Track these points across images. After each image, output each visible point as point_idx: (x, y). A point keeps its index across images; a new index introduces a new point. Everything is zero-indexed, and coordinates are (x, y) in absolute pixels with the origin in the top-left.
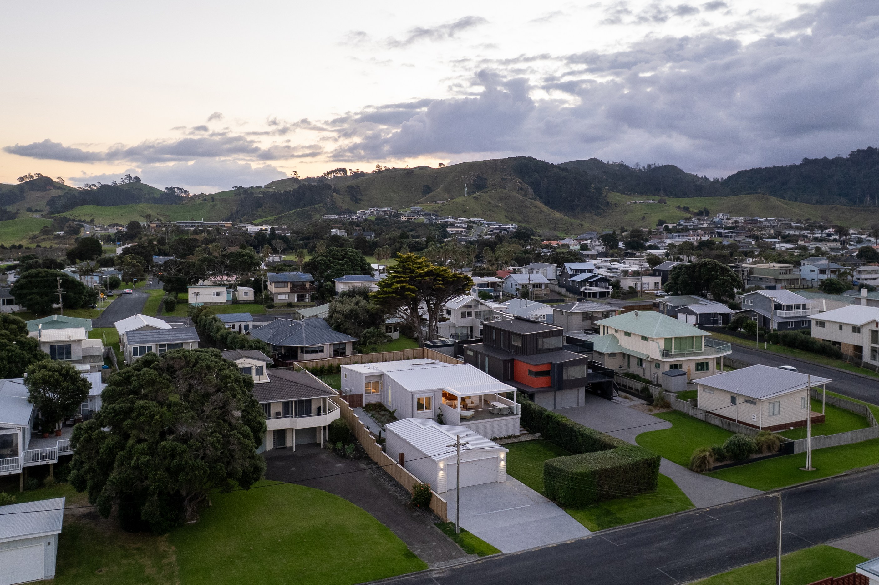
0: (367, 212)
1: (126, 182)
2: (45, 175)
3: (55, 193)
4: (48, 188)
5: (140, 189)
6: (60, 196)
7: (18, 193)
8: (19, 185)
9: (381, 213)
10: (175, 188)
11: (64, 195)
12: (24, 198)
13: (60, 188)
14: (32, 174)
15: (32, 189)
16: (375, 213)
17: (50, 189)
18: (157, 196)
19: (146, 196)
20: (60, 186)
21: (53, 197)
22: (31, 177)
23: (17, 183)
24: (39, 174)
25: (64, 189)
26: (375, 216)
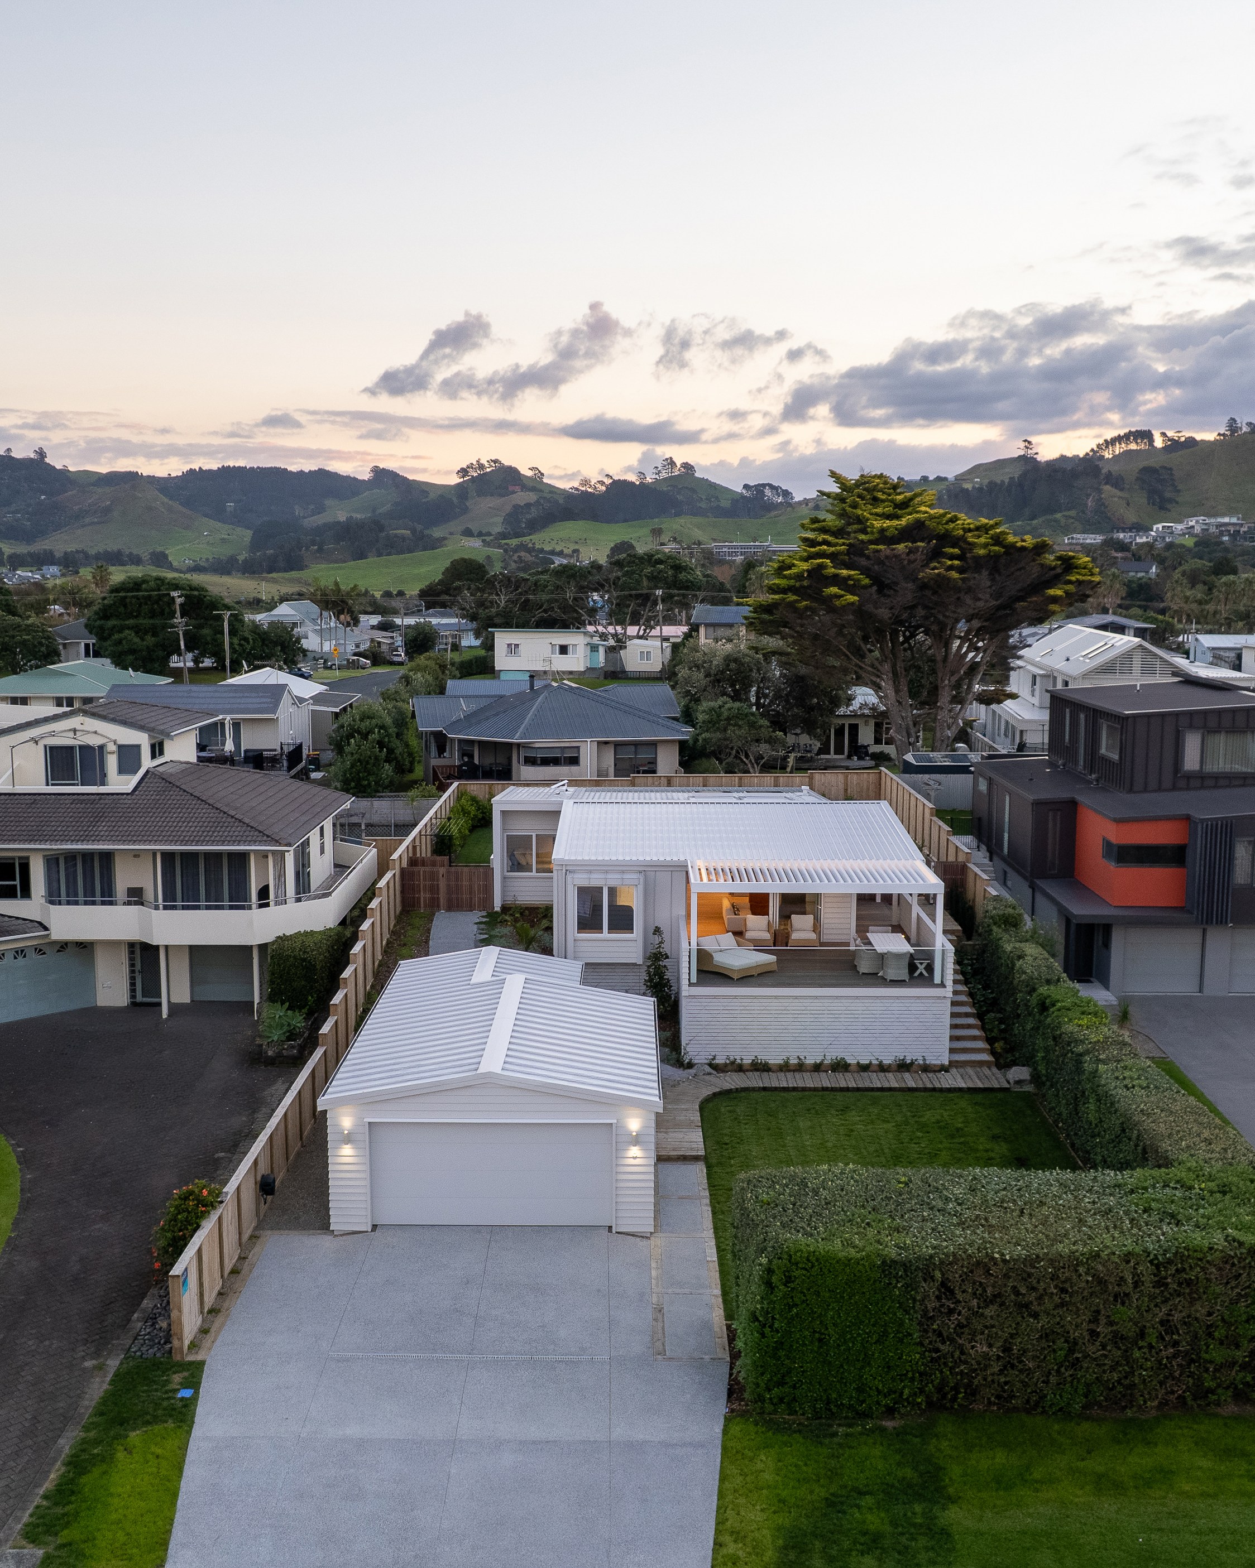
0: (1179, 527)
1: (664, 475)
2: (506, 464)
3: (522, 497)
4: (511, 488)
5: (693, 490)
6: (528, 505)
7: (455, 500)
8: (459, 484)
9: (1213, 530)
10: (764, 485)
11: (537, 502)
12: (465, 510)
13: (533, 489)
14: (484, 461)
15: (481, 493)
16: (1198, 529)
17: (514, 492)
18: (725, 504)
19: (703, 505)
20: (535, 483)
21: (516, 507)
22: (481, 466)
23: (454, 480)
24: (495, 461)
25: (541, 491)
26: (1197, 536)
